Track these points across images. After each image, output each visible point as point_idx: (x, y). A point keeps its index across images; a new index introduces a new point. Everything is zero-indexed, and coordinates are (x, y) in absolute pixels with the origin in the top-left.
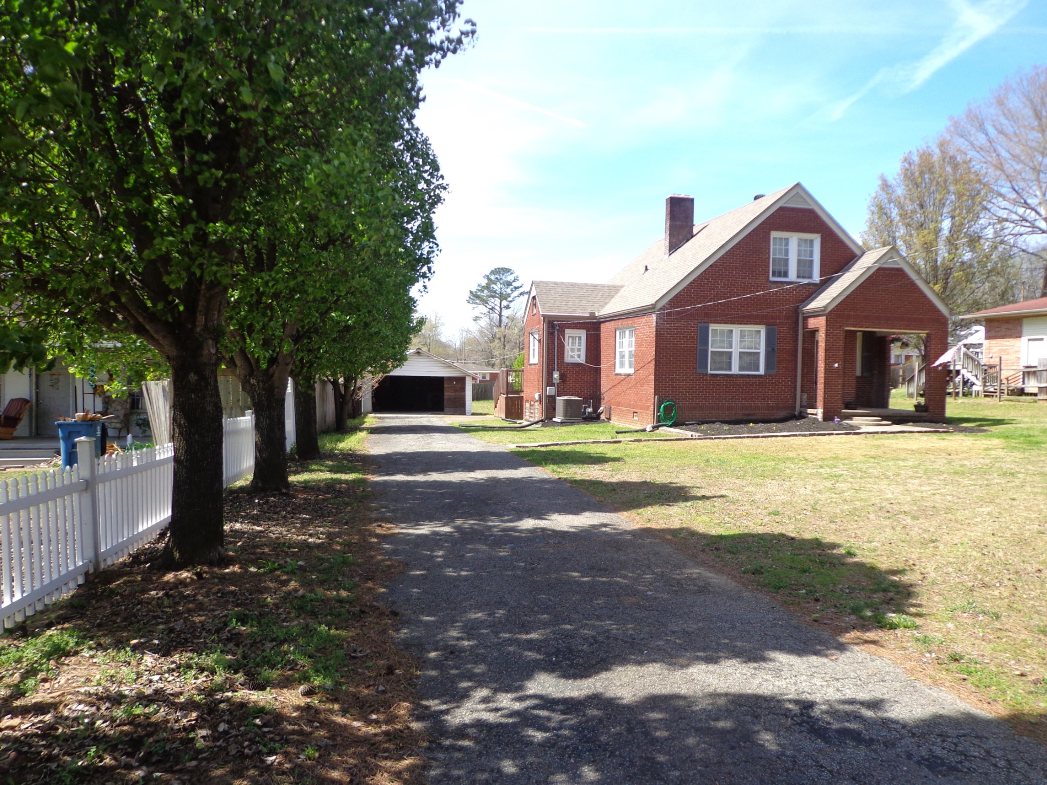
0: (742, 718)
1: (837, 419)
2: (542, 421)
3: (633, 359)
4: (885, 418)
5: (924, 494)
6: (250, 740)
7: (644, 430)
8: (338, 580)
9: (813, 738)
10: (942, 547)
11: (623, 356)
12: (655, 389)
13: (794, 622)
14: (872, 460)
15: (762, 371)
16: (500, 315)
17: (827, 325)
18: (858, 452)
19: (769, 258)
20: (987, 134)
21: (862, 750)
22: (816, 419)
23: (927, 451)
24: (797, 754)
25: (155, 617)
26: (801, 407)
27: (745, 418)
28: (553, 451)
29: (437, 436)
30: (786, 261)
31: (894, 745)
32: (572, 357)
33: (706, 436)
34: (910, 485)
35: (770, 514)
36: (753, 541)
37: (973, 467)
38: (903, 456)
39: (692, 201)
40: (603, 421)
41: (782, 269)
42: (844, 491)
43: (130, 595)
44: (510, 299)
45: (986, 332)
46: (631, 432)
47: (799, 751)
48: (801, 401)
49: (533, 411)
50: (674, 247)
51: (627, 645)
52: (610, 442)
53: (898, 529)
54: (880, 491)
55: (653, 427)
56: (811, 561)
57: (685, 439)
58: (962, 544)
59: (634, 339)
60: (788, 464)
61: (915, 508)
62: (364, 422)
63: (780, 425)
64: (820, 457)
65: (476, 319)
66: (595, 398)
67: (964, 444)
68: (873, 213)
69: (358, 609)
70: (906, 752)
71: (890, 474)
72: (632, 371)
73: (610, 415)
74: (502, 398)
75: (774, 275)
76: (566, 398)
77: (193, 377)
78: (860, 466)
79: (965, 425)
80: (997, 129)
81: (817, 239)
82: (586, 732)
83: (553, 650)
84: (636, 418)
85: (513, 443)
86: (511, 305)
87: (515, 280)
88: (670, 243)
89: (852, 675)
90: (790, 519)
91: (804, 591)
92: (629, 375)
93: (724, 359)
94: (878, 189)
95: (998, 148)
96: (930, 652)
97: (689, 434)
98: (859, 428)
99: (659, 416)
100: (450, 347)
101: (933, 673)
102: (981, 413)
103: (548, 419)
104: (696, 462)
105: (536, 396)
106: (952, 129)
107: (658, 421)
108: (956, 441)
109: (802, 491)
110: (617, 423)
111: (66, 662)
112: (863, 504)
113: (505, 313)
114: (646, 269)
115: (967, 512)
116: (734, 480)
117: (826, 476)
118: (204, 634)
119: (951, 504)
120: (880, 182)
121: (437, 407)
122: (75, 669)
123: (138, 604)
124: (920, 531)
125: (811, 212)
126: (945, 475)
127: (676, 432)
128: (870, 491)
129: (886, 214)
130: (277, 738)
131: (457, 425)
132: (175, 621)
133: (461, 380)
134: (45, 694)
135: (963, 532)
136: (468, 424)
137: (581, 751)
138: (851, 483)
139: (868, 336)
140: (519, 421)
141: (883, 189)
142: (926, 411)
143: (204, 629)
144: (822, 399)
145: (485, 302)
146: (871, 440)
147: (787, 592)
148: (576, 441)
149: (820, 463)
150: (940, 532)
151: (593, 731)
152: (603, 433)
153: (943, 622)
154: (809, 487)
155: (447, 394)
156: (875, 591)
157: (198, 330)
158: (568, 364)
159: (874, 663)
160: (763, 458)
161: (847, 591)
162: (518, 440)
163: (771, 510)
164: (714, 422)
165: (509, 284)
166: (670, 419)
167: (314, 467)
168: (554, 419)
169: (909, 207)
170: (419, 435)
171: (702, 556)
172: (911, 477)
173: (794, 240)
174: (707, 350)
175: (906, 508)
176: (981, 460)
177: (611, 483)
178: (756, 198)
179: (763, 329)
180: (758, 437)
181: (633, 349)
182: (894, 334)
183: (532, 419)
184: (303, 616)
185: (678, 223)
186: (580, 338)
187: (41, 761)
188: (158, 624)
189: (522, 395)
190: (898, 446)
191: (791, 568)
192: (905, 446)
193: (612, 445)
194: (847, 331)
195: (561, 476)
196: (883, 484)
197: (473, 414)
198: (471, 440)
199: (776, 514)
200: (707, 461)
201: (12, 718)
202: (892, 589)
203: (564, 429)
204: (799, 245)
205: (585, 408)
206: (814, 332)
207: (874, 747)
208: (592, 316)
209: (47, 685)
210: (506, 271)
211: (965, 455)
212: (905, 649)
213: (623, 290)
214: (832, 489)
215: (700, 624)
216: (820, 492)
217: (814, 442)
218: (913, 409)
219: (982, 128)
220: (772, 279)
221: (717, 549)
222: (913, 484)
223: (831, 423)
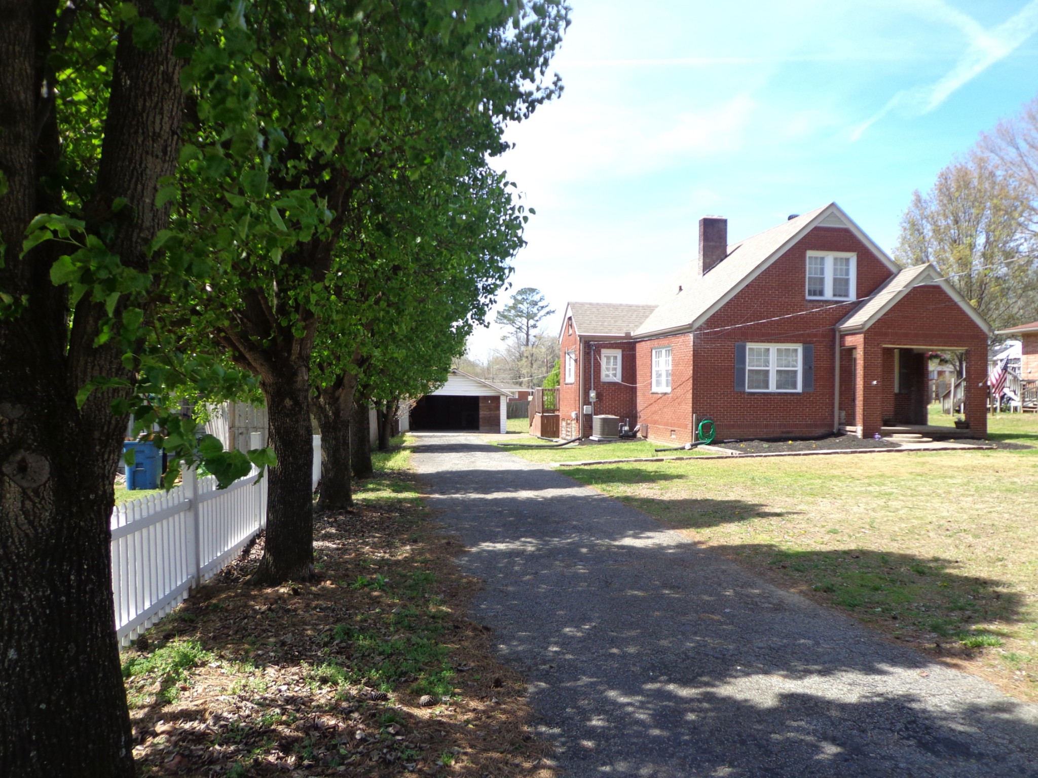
0: (849, 732)
1: (877, 436)
2: (579, 439)
3: (670, 378)
4: (925, 435)
5: (980, 512)
6: (388, 747)
7: (683, 448)
8: (424, 597)
9: (923, 752)
10: (1010, 566)
11: (659, 375)
12: (693, 408)
13: (876, 639)
14: (919, 478)
15: (799, 389)
16: (528, 334)
17: (865, 343)
18: (903, 470)
19: (804, 277)
20: (1018, 149)
21: (973, 765)
22: (855, 437)
23: (974, 468)
24: (910, 766)
25: (264, 631)
26: (840, 424)
27: (784, 435)
28: (598, 470)
29: (479, 454)
30: (822, 281)
31: (1004, 759)
32: (607, 376)
33: (746, 454)
34: (964, 503)
35: (829, 532)
36: (819, 560)
37: (1024, 484)
38: (950, 473)
39: (724, 222)
40: (640, 439)
41: (818, 288)
42: (898, 510)
43: (234, 609)
44: (536, 318)
45: (1024, 347)
46: (670, 450)
47: (911, 763)
48: (840, 419)
49: (569, 430)
50: (708, 266)
51: (719, 661)
52: (652, 461)
53: (962, 547)
54: (935, 509)
55: (692, 445)
56: (881, 578)
57: (726, 457)
58: (1030, 563)
59: (670, 358)
60: (835, 482)
61: (974, 526)
62: (404, 441)
63: (819, 443)
64: (867, 474)
65: (504, 338)
66: (632, 417)
67: (1010, 461)
68: (905, 229)
69: (451, 624)
70: (1018, 766)
71: (940, 491)
72: (669, 390)
73: (647, 433)
74: (538, 416)
75: (810, 294)
76: (603, 416)
77: (288, 402)
78: (909, 484)
79: (1008, 441)
80: (1028, 144)
81: (853, 258)
82: (701, 744)
83: (649, 665)
84: (673, 436)
85: (556, 461)
86: (538, 324)
87: (541, 299)
88: (704, 263)
89: (947, 691)
90: (850, 537)
91: (880, 609)
92: (665, 394)
93: (762, 377)
94: (911, 205)
95: (1030, 162)
96: (1019, 670)
97: (729, 452)
98: (900, 445)
99: (697, 435)
100: (477, 365)
101: (1026, 690)
102: (1021, 428)
103: (585, 437)
104: (742, 480)
105: (573, 415)
106: (982, 143)
107: (697, 439)
108: (1000, 458)
109: (855, 509)
110: (655, 441)
111: (197, 672)
112: (920, 522)
113: (532, 332)
114: (681, 289)
115: (1027, 530)
116: (784, 498)
117: (876, 494)
118: (314, 647)
119: (1009, 522)
120: (913, 198)
121: (472, 425)
122: (206, 679)
123: (245, 618)
124: (985, 550)
125: (847, 231)
126: (998, 493)
127: (715, 450)
128: (925, 509)
129: (918, 230)
130: (412, 746)
131: (495, 444)
132: (284, 634)
133: (496, 399)
134: (188, 702)
135: (1029, 551)
136: (505, 442)
137: (701, 761)
138: (903, 501)
139: (905, 353)
140: (555, 440)
141: (916, 206)
142: (967, 427)
143: (313, 643)
144: (861, 416)
145: (512, 322)
146: (914, 458)
147: (863, 610)
148: (617, 459)
149: (867, 481)
150: (1005, 550)
151: (708, 743)
152: (642, 451)
153: (1027, 640)
154: (862, 506)
155: (483, 413)
156: (952, 610)
157: (293, 357)
158: (605, 383)
159: (967, 680)
160: (808, 475)
161: (923, 609)
162: (559, 458)
163: (828, 528)
164: (752, 440)
165: (535, 303)
166: (709, 437)
167: (371, 486)
168: (591, 438)
169: (942, 223)
170: (461, 454)
171: (770, 574)
172: (963, 495)
173: (829, 258)
174: (744, 369)
175: (964, 526)
176: (1031, 477)
177: (662, 501)
178: (790, 218)
179: (800, 348)
180: (799, 455)
181: (670, 368)
182: (932, 350)
183: (568, 438)
184: (402, 630)
185: (711, 244)
186: (615, 358)
187: (203, 763)
188: (269, 637)
189: (557, 413)
190: (943, 463)
191: (862, 586)
192: (950, 464)
193: (654, 463)
194: (885, 349)
195: (611, 494)
196: (936, 503)
197: (508, 433)
198: (513, 459)
199: (835, 532)
200: (753, 479)
201: (164, 724)
202: (968, 607)
203: (602, 447)
204: (835, 264)
205: (622, 426)
206: (852, 350)
207: (984, 761)
208: (628, 336)
209: (187, 694)
210: (532, 290)
211: (1014, 472)
212: (993, 666)
213: (657, 310)
214: (886, 507)
215: (785, 641)
216: (874, 510)
217: (856, 460)
218: (954, 426)
219: (1013, 143)
220: (808, 298)
221: (784, 567)
222: (966, 502)
223: (871, 441)
